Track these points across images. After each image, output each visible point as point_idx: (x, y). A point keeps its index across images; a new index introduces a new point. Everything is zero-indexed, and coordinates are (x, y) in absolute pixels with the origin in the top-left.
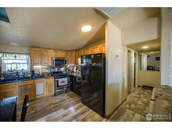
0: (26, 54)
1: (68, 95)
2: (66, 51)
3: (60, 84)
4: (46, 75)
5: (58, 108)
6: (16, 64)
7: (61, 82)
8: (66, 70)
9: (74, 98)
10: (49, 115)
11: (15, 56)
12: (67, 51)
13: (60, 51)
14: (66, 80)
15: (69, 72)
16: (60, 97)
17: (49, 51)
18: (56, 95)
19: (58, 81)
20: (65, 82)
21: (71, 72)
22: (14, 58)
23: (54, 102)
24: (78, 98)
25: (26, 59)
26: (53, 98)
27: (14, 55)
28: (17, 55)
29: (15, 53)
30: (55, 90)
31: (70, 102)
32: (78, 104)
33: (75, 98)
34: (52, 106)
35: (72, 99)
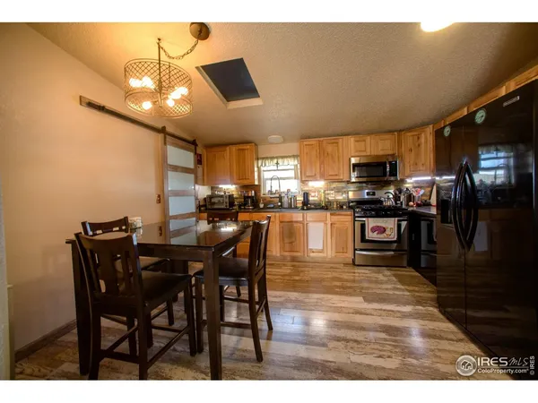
0: (294, 156)
1: (395, 275)
2: (396, 131)
3: (370, 235)
4: (335, 206)
5: (349, 290)
6: (279, 179)
7: (374, 230)
8: (397, 198)
9: (411, 288)
10: (322, 296)
11: (277, 163)
12: (401, 131)
13: (373, 136)
14: (390, 224)
15: (411, 203)
16: (367, 272)
17: (342, 141)
18: (358, 265)
19: (363, 226)
20: (388, 232)
21: (418, 205)
22: (275, 168)
23: (345, 276)
24: (429, 292)
25: (293, 167)
26: (347, 269)
27: (275, 161)
28: (280, 161)
29: (277, 158)
30: (355, 250)
31: (391, 292)
32: (421, 307)
33: (417, 289)
34: (338, 284)
35: (403, 287)
